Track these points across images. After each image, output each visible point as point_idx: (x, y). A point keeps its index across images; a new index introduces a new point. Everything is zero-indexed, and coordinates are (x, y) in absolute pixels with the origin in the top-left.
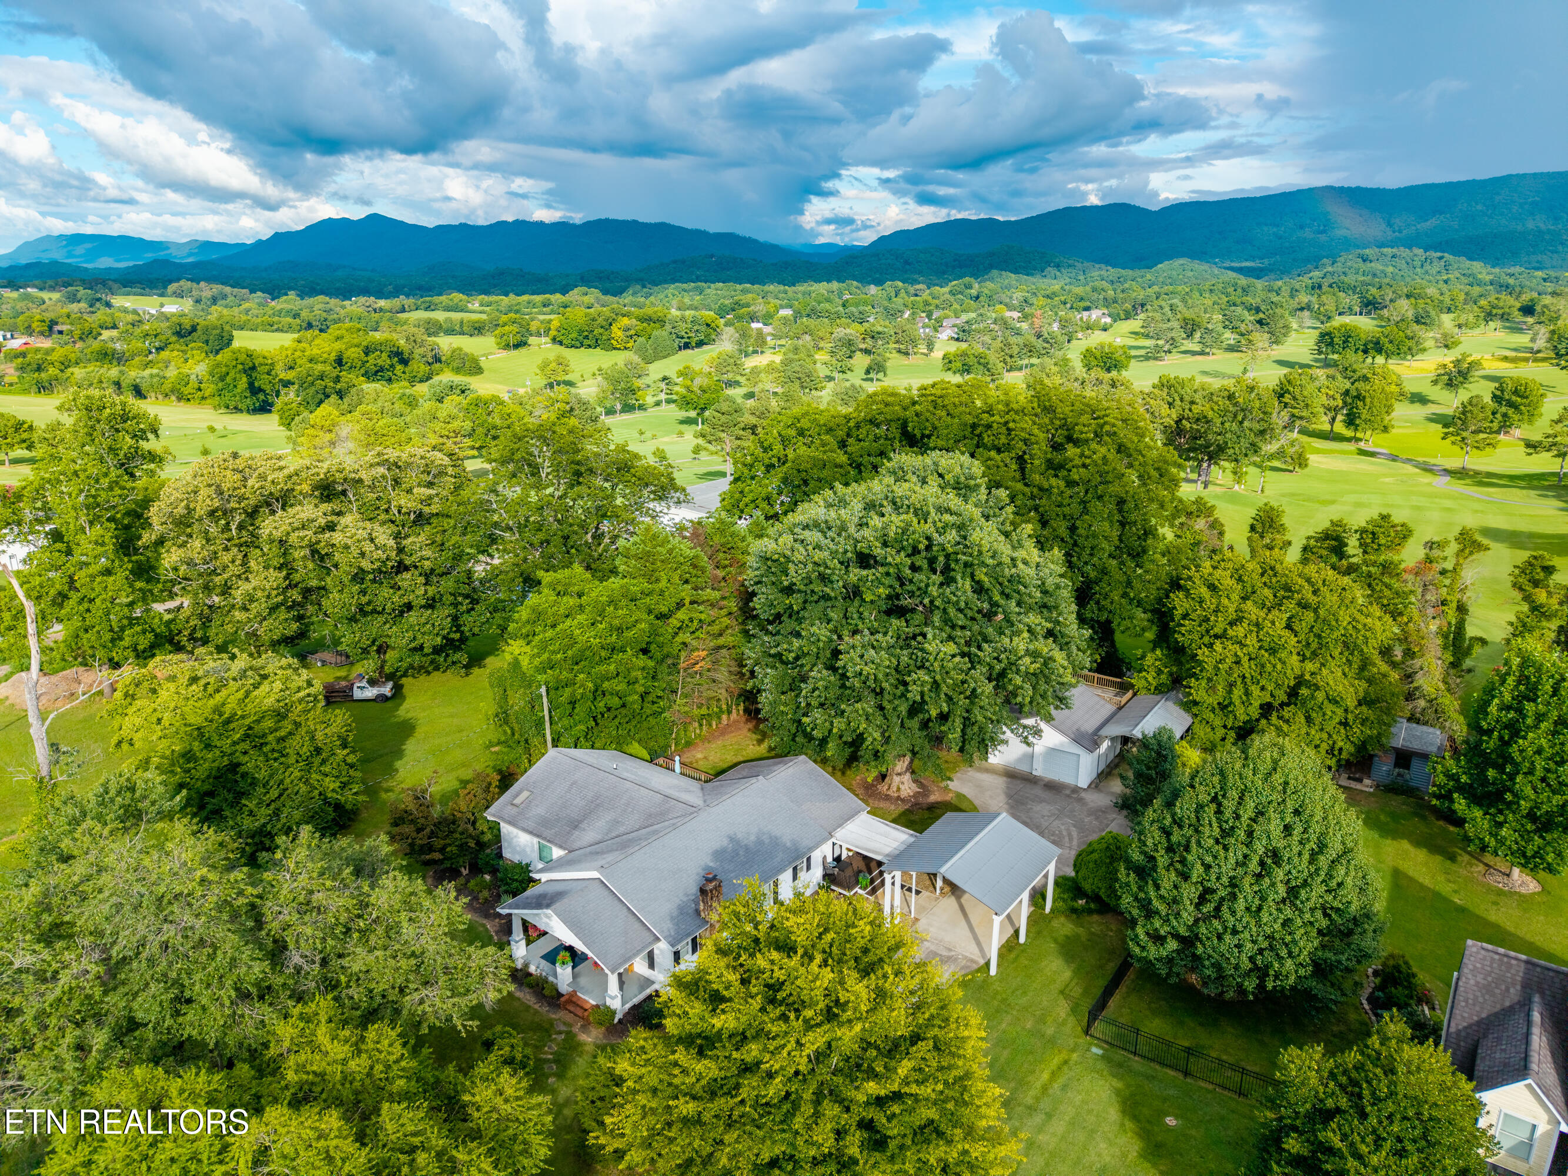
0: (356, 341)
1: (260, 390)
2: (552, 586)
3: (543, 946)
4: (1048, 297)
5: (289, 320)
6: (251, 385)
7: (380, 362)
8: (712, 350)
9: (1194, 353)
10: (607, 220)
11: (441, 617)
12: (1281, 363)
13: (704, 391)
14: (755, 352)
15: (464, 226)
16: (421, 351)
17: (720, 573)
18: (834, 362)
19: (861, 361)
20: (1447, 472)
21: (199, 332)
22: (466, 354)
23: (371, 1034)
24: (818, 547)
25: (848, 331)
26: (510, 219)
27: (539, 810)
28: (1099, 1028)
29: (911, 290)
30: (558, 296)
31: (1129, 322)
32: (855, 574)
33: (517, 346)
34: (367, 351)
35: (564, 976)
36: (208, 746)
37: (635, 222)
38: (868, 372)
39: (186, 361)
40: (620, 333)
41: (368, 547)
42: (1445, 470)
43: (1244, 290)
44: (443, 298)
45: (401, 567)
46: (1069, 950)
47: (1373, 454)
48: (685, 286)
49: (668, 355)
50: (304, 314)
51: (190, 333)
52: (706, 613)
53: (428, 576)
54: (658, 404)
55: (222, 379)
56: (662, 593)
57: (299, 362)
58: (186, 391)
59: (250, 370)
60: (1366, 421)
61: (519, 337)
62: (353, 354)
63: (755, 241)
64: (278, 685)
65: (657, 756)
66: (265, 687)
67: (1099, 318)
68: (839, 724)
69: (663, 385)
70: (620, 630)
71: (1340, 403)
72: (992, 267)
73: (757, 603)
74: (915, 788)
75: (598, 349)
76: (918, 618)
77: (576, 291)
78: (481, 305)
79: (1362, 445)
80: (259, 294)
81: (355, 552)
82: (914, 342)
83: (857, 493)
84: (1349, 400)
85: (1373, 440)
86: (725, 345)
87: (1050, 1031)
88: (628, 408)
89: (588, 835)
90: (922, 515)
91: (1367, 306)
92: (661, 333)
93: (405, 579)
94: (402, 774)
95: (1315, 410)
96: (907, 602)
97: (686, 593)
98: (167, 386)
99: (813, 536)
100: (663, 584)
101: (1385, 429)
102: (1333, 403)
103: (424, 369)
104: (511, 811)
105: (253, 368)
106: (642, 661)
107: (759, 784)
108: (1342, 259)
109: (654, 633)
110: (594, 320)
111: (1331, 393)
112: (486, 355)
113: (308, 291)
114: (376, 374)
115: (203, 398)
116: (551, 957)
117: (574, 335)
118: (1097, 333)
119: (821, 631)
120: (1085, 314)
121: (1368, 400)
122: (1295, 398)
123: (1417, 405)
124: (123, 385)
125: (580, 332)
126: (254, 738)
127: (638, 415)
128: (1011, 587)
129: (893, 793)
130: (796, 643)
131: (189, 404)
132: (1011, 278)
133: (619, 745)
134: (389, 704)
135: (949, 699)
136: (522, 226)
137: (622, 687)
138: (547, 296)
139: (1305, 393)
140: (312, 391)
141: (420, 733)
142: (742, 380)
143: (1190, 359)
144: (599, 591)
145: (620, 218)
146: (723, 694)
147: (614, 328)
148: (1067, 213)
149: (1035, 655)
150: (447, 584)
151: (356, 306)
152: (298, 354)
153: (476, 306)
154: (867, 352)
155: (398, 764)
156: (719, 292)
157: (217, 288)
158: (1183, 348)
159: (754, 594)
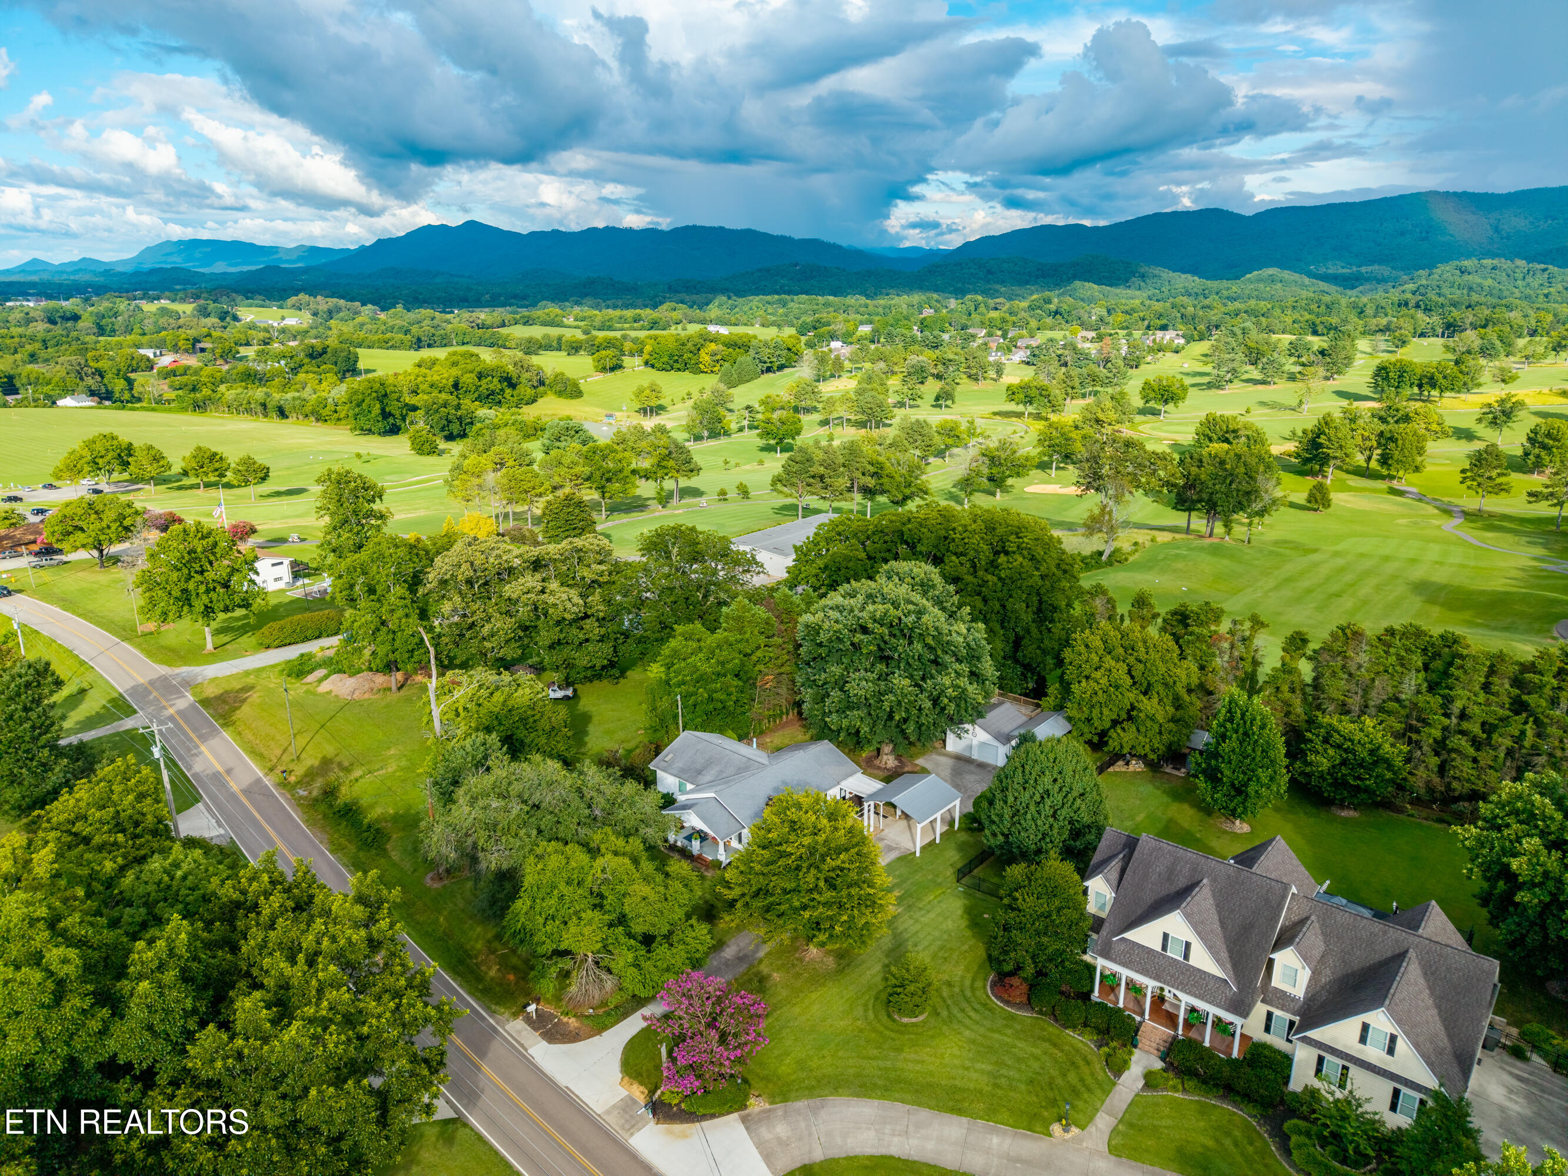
0: (470, 367)
1: (390, 414)
2: (682, 635)
3: (685, 833)
4: (1127, 313)
5: (401, 336)
6: (383, 410)
7: (492, 387)
8: (792, 374)
9: (1256, 382)
10: (694, 227)
11: (607, 648)
12: (1341, 394)
13: (783, 423)
14: (832, 376)
15: (555, 232)
16: (527, 375)
17: (783, 627)
18: (905, 390)
19: (932, 387)
20: (1466, 514)
21: (329, 355)
22: (568, 379)
23: (631, 840)
24: (837, 622)
25: (921, 358)
26: (601, 225)
27: (679, 764)
28: (964, 880)
29: (991, 302)
30: (648, 311)
31: (1203, 343)
32: (859, 637)
33: (613, 369)
34: (480, 376)
35: (696, 846)
36: (500, 724)
37: (721, 228)
38: (937, 399)
39: (320, 381)
40: (707, 358)
41: (569, 605)
42: (1463, 512)
43: (1327, 307)
44: (540, 313)
45: (586, 616)
46: (961, 847)
47: (1400, 493)
48: (769, 298)
49: (752, 379)
50: (414, 329)
51: (321, 355)
52: (772, 652)
53: (601, 621)
54: (741, 429)
55: (359, 405)
56: (747, 641)
57: (422, 387)
58: (324, 412)
59: (383, 397)
60: (1398, 461)
61: (615, 361)
62: (468, 379)
63: (840, 247)
64: (527, 691)
65: (743, 737)
66: (520, 692)
67: (1172, 340)
68: (845, 723)
69: (746, 413)
70: (723, 664)
71: (1375, 444)
72: (1075, 277)
73: (802, 651)
74: (896, 763)
75: (687, 372)
76: (893, 664)
77: (665, 306)
78: (576, 320)
79: (1395, 484)
80: (370, 306)
81: (561, 607)
82: (983, 368)
83: (864, 586)
84: (1383, 441)
85: (1408, 481)
86: (804, 371)
87: (939, 880)
88: (714, 435)
89: (707, 777)
90: (896, 605)
91: (1448, 328)
92: (745, 359)
93: (588, 624)
94: (589, 745)
95: (1349, 451)
96: (888, 653)
97: (762, 640)
98: (308, 408)
99: (834, 614)
100: (747, 636)
101: (1417, 469)
102: (1368, 444)
103: (530, 392)
104: (663, 764)
105: (386, 395)
106: (736, 682)
107: (800, 754)
108: (1439, 271)
109: (743, 665)
110: (683, 344)
111: (1366, 434)
112: (585, 378)
113: (414, 302)
114: (490, 398)
115: (339, 419)
116: (689, 838)
117: (666, 359)
118: (1169, 355)
119: (836, 670)
120: (1159, 334)
121: (1400, 442)
122: (1329, 440)
123: (1463, 442)
124: (269, 406)
125: (671, 356)
126: (524, 720)
127: (723, 441)
128: (947, 646)
129: (882, 765)
130: (823, 676)
131: (325, 425)
132: (1092, 289)
133: (721, 731)
134: (571, 702)
135: (907, 710)
136: (612, 234)
137: (723, 697)
138: (638, 311)
139: (1340, 435)
140: (437, 417)
141: (595, 720)
142: (820, 406)
143: (1251, 388)
144: (711, 640)
145: (708, 225)
146: (784, 702)
147: (702, 353)
148: (1157, 219)
149: (956, 687)
150: (612, 627)
151: (458, 320)
152: (420, 379)
153: (570, 321)
154: (939, 377)
155: (586, 739)
156: (800, 304)
157: (333, 301)
158: (1245, 377)
159: (801, 645)
